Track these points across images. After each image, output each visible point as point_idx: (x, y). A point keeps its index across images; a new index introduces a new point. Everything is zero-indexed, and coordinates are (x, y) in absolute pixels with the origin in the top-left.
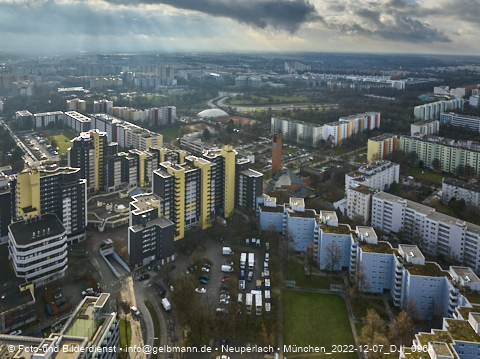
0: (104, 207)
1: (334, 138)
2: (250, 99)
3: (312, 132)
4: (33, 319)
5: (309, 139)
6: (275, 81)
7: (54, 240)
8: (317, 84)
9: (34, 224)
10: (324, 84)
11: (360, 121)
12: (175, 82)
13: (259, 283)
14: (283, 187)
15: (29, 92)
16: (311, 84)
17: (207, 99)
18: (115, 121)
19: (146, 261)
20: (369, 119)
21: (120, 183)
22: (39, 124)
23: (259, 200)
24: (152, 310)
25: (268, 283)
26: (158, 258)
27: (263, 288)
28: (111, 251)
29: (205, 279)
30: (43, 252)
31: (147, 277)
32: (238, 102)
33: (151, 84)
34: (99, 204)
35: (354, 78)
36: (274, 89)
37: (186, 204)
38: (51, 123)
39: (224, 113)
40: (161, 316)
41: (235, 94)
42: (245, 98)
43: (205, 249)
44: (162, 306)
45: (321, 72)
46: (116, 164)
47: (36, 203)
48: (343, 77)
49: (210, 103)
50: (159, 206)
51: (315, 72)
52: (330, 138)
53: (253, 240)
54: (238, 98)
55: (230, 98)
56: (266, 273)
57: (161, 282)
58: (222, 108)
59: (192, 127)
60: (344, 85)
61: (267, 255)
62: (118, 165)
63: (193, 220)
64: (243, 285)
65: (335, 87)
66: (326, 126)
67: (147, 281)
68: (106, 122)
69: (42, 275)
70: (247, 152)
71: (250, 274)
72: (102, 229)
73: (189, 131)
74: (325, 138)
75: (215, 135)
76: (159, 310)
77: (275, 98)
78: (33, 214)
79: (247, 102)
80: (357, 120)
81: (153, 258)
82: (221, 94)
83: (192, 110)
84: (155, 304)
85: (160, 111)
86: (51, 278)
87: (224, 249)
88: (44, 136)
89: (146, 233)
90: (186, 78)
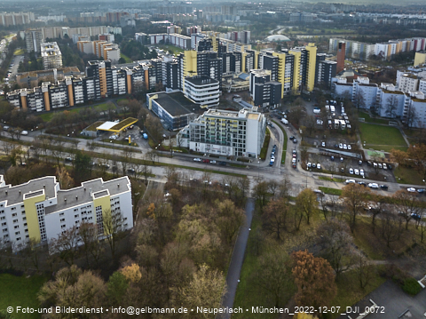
1: (384, 53)
2: (305, 31)
3: (365, 48)
5: (363, 55)
6: (325, 18)
8: (363, 21)
10: (370, 21)
11: (407, 44)
12: (238, 18)
13: (341, 117)
16: (358, 21)
20: (416, 42)
23: (334, 79)
25: (346, 118)
26: (272, 104)
27: (344, 120)
28: (240, 100)
30: (209, 91)
32: (296, 32)
33: (219, 20)
34: (223, 79)
35: (399, 16)
36: (324, 24)
37: (285, 77)
39: (287, 38)
41: (290, 27)
42: (300, 30)
45: (366, 12)
46: (227, 58)
47: (195, 69)
48: (389, 15)
50: (270, 74)
51: (361, 12)
52: (381, 53)
53: (331, 101)
54: (294, 29)
55: (288, 30)
58: (283, 35)
60: (390, 22)
61: (343, 108)
63: (288, 89)
64: (330, 118)
65: (381, 22)
66: (378, 44)
72: (229, 91)
74: (376, 54)
77: (327, 30)
79: (303, 32)
80: (405, 42)
81: (268, 104)
82: (279, 27)
85: (239, 34)
89: (265, 88)
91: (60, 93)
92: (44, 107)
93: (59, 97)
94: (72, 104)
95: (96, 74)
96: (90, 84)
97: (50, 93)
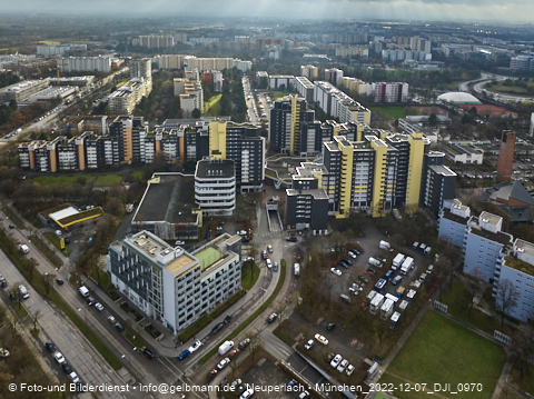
0: (287, 168)
2: (525, 86)
4: (195, 238)
7: (223, 182)
9: (216, 165)
12: (429, 56)
13: (401, 290)
14: (499, 200)
15: (277, 56)
17: (462, 80)
18: (334, 90)
19: (299, 226)
21: (313, 151)
22: (273, 86)
23: (446, 204)
24: (283, 268)
25: (411, 294)
27: (402, 297)
28: (275, 207)
29: (347, 263)
30: (215, 188)
31: (293, 240)
32: (504, 88)
33: (400, 57)
34: (285, 165)
37: (353, 184)
38: (283, 86)
39: (474, 99)
40: (288, 277)
42: (517, 84)
43: (364, 236)
44: (294, 269)
46: (309, 131)
47: (223, 149)
49: (463, 86)
50: (320, 178)
53: (422, 246)
54: (507, 83)
55: (495, 83)
56: (418, 284)
57: (304, 249)
58: (474, 94)
59: (421, 110)
61: (431, 267)
62: (311, 133)
63: (363, 204)
64: (381, 284)
67: (292, 244)
68: (324, 90)
69: (213, 208)
70: (477, 149)
71: (398, 278)
72: (277, 187)
73: (415, 114)
75: (446, 123)
76: (289, 271)
78: (218, 157)
79: (518, 90)
81: (307, 225)
82: (485, 76)
83: (434, 90)
84: (289, 266)
85: (389, 86)
86: (220, 213)
87: (383, 242)
88: (272, 97)
89: (301, 200)
90: (447, 53)
91: (68, 153)
92: (49, 167)
93: (67, 157)
94: (82, 167)
95: (119, 134)
96: (108, 145)
97: (57, 152)
